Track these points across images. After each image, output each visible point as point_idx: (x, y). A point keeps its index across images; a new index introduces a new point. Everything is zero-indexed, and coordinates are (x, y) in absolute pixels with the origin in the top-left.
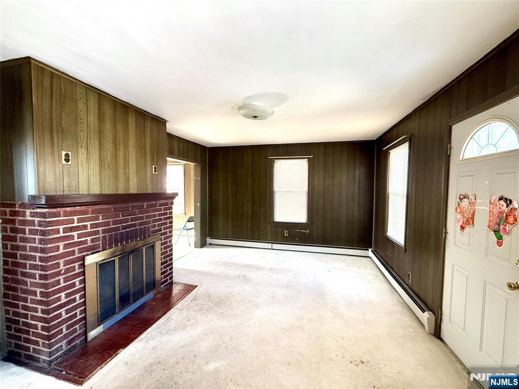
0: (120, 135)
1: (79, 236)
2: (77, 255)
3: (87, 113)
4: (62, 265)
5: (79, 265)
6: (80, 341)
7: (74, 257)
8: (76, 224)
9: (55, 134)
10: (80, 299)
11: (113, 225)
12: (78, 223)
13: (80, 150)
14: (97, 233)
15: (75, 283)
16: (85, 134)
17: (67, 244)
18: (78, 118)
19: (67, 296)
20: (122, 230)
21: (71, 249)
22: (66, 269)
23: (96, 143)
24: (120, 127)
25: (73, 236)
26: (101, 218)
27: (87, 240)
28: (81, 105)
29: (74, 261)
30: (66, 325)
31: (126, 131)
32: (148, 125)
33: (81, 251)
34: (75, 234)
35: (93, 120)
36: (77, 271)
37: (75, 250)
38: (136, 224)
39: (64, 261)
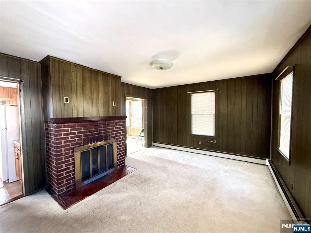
0: (94, 87)
1: (72, 137)
2: (71, 147)
3: (76, 77)
4: (63, 151)
5: (72, 151)
6: (73, 188)
7: (69, 147)
8: (70, 132)
9: (61, 89)
10: (72, 168)
11: (89, 133)
12: (71, 131)
13: (73, 96)
14: (81, 136)
15: (69, 160)
16: (76, 88)
17: (66, 141)
18: (72, 81)
19: (66, 166)
20: (94, 135)
21: (67, 144)
22: (65, 153)
23: (81, 92)
24: (93, 83)
25: (69, 137)
26: (82, 129)
27: (75, 140)
28: (73, 74)
29: (69, 149)
30: (66, 179)
31: (97, 85)
32: (110, 80)
33: (72, 144)
34: (70, 136)
35: (79, 81)
36: (71, 154)
37: (69, 144)
38: (102, 133)
39: (64, 149)
